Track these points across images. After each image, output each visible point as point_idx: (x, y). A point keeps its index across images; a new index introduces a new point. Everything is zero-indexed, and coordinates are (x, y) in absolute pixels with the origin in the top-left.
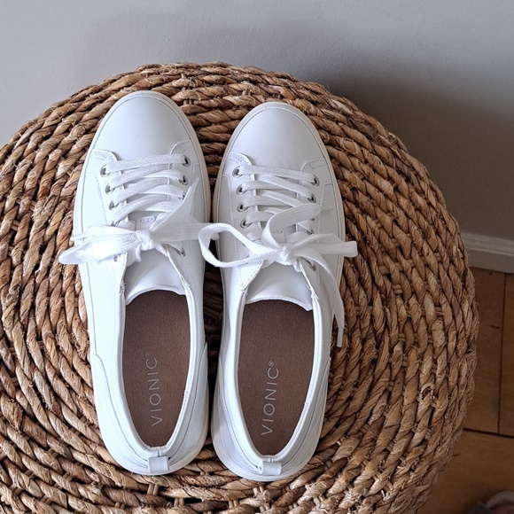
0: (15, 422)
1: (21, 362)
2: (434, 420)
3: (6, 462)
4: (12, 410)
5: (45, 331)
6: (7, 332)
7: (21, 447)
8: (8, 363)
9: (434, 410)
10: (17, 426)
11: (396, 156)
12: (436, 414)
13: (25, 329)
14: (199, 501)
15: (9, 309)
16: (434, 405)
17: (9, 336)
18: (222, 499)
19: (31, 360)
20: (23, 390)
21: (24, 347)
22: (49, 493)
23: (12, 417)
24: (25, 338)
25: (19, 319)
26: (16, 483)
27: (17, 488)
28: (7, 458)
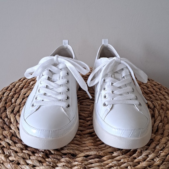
0: (9, 136)
1: (13, 122)
4: (8, 132)
7: (10, 143)
8: (7, 123)
13: (15, 115)
15: (10, 110)
17: (9, 117)
18: (100, 154)
19: (17, 122)
21: (14, 118)
22: (21, 154)
23: (7, 135)
25: (13, 113)
26: (7, 153)
27: (7, 155)
28: (4, 147)
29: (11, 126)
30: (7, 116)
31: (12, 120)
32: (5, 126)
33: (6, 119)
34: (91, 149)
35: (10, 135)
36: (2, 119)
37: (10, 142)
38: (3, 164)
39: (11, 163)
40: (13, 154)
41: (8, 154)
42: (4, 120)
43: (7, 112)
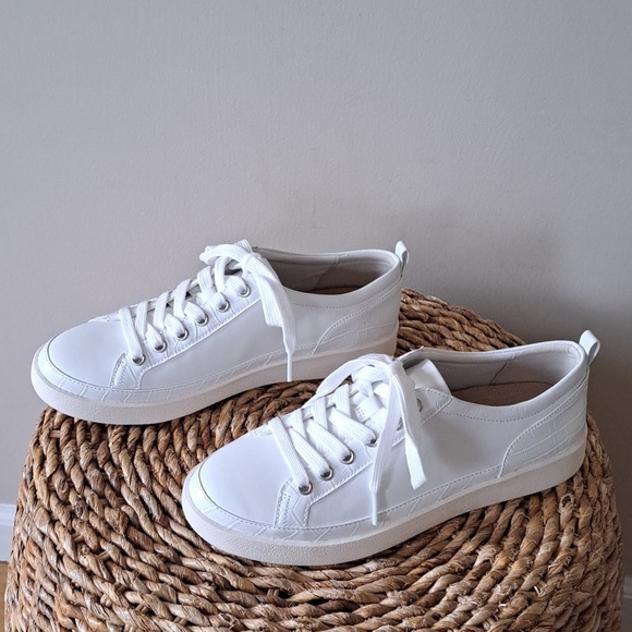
0: (120, 527)
1: (128, 480)
2: (580, 526)
3: (109, 563)
4: (117, 516)
5: (152, 456)
6: (114, 456)
7: (127, 550)
8: (113, 483)
9: (578, 519)
10: (122, 532)
11: (494, 331)
12: (581, 521)
13: (132, 454)
14: (327, 600)
15: (118, 436)
16: (577, 516)
17: (115, 461)
18: (352, 599)
19: (138, 479)
20: (129, 502)
21: (131, 467)
22: (155, 588)
23: (117, 522)
24: (132, 460)
25: (126, 447)
26: (119, 580)
27: (121, 584)
28: (110, 559)
29: (124, 491)
30: (111, 456)
31: (125, 474)
32: (108, 492)
33: (109, 471)
34: (329, 579)
35: (123, 523)
36: (98, 467)
37: (126, 547)
38: (110, 608)
39: (132, 611)
40: (137, 582)
41: (123, 583)
42: (102, 471)
43: (110, 445)
